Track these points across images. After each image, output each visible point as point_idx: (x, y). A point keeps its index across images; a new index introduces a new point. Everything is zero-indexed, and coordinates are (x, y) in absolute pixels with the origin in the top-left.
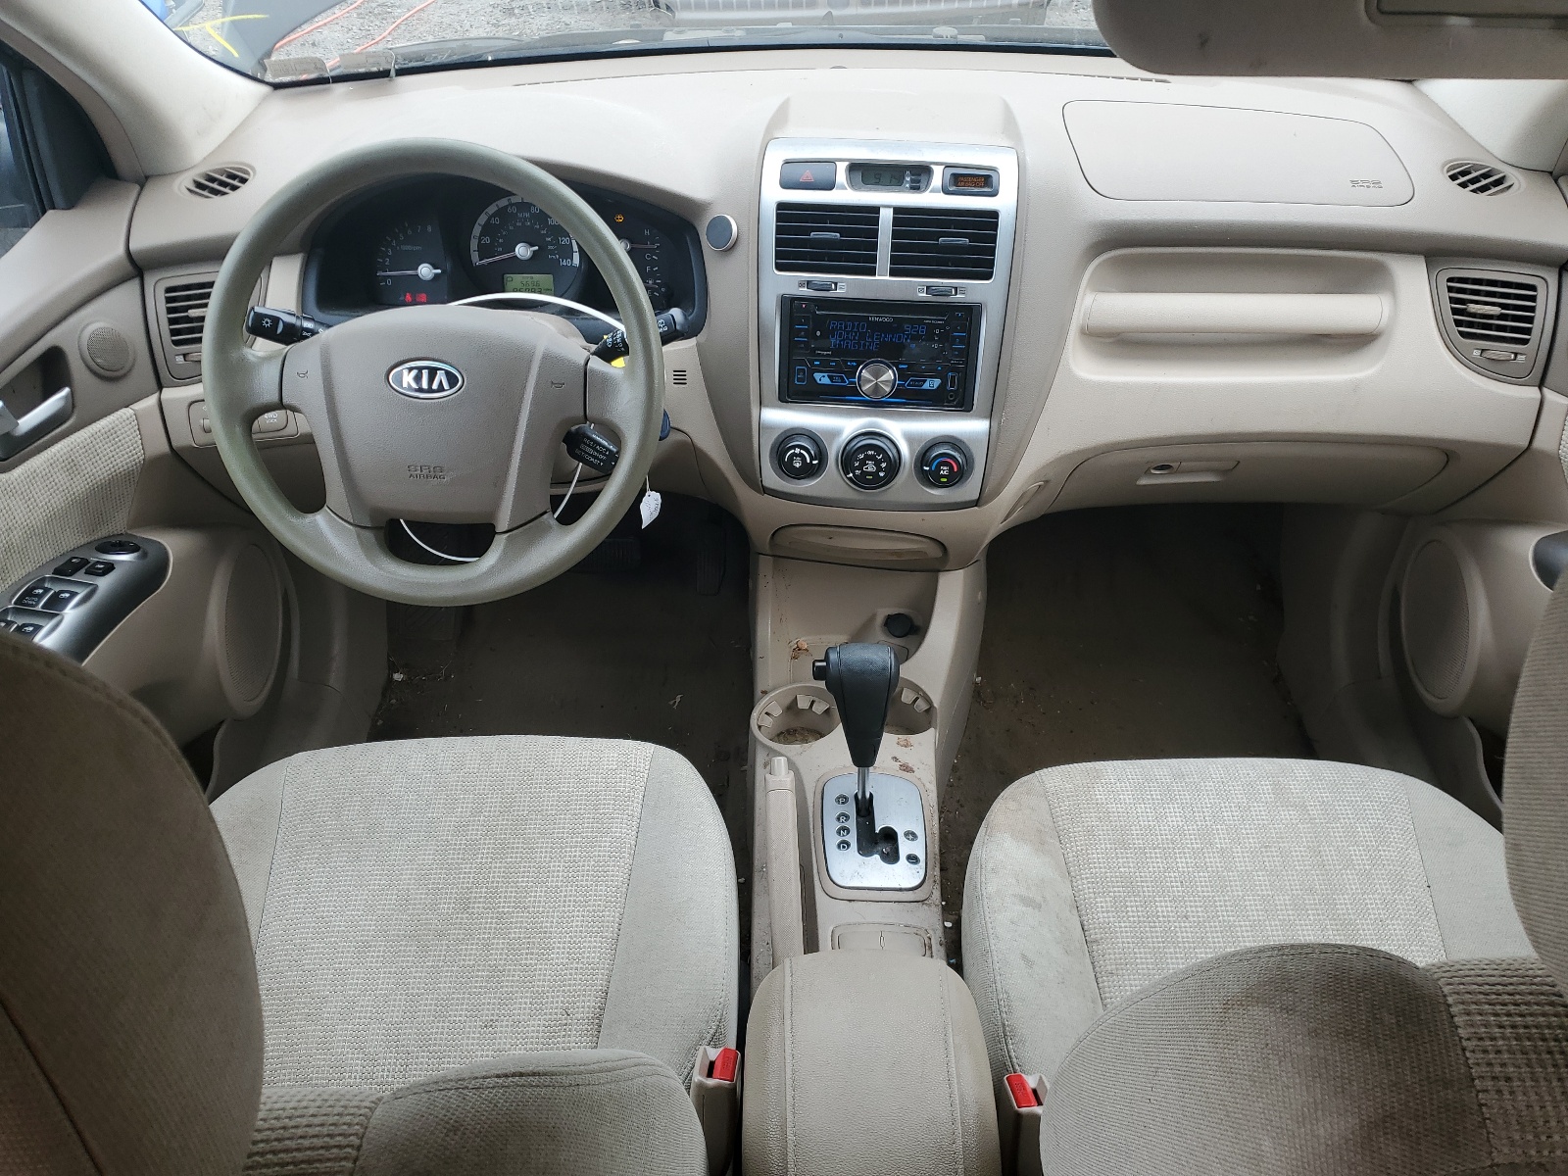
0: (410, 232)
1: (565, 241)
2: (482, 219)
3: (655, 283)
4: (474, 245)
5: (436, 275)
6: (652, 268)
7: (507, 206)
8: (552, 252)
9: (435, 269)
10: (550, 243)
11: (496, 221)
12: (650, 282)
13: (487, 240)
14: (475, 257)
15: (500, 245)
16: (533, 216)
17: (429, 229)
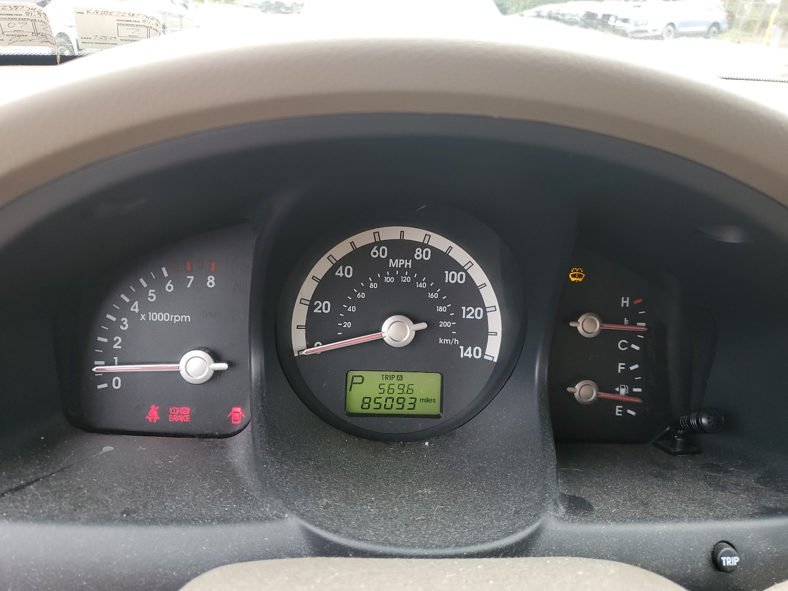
0: (169, 287)
1: (470, 313)
2: (321, 268)
3: (631, 394)
4: (299, 315)
5: (217, 373)
6: (627, 367)
7: (370, 246)
8: (446, 333)
9: (215, 362)
10: (445, 317)
11: (346, 273)
12: (623, 391)
13: (324, 307)
14: (299, 340)
15: (349, 317)
16: (419, 265)
17: (211, 281)
